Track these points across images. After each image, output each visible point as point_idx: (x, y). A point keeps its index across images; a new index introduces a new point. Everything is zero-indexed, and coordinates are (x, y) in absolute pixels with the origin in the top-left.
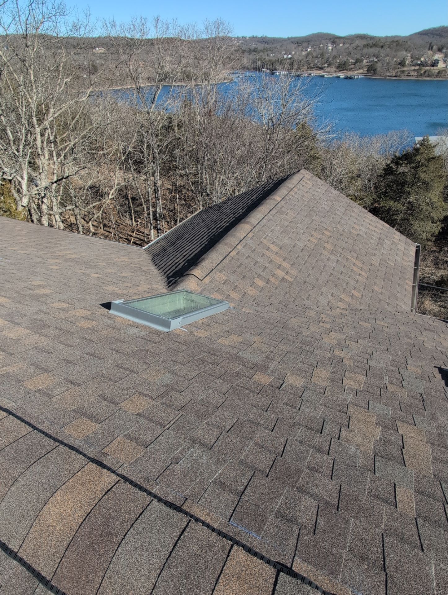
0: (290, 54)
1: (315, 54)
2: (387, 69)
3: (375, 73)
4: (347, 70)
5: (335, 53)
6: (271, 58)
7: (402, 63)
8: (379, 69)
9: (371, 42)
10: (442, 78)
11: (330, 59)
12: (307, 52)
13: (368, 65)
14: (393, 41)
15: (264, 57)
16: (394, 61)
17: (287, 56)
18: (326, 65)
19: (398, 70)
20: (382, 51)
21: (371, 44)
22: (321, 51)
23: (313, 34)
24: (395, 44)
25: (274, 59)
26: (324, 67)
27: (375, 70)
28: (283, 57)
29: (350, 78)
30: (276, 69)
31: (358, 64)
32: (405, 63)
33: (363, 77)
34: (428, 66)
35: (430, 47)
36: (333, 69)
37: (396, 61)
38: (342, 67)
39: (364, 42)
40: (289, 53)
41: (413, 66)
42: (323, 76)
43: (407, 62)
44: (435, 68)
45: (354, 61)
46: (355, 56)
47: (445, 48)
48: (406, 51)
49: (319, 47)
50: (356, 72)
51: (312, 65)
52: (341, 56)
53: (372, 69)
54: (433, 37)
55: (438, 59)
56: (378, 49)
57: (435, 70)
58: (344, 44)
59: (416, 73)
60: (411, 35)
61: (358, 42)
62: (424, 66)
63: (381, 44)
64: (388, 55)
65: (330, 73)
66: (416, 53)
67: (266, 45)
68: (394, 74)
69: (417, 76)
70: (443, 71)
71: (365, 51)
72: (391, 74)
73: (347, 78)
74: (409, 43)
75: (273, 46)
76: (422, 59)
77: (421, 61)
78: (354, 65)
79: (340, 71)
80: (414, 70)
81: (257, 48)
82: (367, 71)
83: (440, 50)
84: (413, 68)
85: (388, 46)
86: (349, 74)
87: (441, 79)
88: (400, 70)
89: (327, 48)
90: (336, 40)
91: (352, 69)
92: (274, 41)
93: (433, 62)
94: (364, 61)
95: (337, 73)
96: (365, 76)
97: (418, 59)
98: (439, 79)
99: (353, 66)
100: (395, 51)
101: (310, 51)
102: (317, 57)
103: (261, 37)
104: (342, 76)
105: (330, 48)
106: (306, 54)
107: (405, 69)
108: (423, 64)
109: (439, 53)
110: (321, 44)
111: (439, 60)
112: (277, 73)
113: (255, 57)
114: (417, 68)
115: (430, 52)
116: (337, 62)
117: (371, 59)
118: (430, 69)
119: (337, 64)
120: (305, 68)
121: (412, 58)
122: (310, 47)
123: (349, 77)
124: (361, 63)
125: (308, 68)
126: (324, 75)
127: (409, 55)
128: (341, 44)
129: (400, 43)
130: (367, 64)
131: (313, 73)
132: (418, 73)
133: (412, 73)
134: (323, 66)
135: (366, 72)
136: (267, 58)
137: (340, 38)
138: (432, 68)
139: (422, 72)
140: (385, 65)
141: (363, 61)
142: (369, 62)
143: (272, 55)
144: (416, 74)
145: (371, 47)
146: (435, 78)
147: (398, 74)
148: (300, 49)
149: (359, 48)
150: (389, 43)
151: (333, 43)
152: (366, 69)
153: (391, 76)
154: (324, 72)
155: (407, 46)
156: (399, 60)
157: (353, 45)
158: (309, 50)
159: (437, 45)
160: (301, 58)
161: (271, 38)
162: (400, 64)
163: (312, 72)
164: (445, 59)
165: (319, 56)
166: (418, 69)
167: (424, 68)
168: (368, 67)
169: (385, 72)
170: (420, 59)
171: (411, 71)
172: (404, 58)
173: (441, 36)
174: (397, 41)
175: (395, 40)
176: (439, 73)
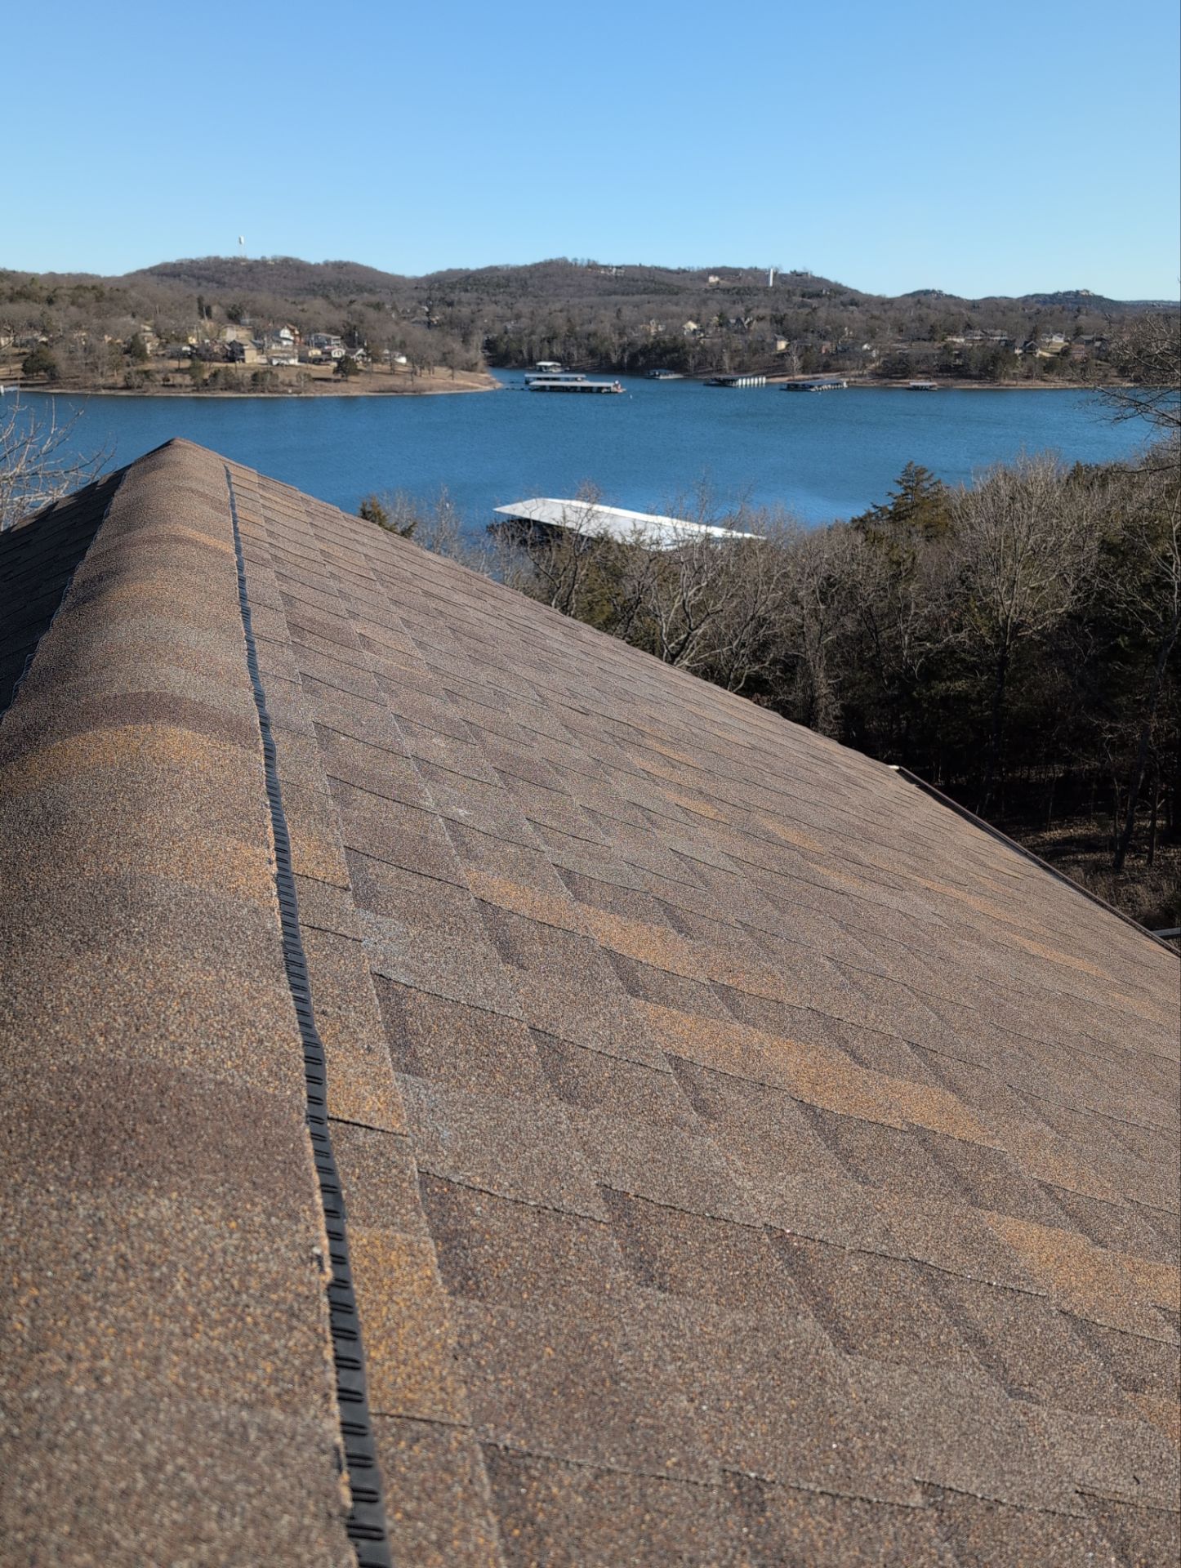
2: (93, 367)
3: (53, 377)
7: (134, 350)
8: (63, 366)
10: (270, 392)
13: (20, 354)
14: (78, 288)
16: (106, 343)
19: (127, 369)
20: (52, 312)
21: (9, 292)
24: (90, 296)
27: (50, 369)
32: (144, 350)
33: (16, 388)
34: (216, 360)
35: (200, 308)
37: (111, 343)
41: (172, 357)
43: (148, 346)
44: (239, 364)
47: (246, 315)
48: (134, 316)
53: (38, 366)
55: (238, 341)
56: (36, 305)
57: (241, 370)
59: (188, 377)
60: (132, 276)
62: (204, 360)
63: (44, 294)
64: (78, 326)
66: (167, 322)
68: (121, 382)
69: (196, 387)
70: (265, 373)
72: (111, 381)
74: (134, 294)
76: (193, 341)
77: (191, 346)
80: (178, 370)
82: (24, 370)
83: (234, 317)
84: (174, 364)
85: (68, 299)
87: (268, 395)
88: (134, 368)
93: (228, 348)
96: (22, 386)
97: (180, 339)
98: (262, 395)
100: (98, 315)
107: (150, 366)
108: (197, 355)
109: (235, 326)
111: (241, 345)
114: (186, 364)
115: (208, 324)
117: (25, 337)
118: (227, 369)
121: (159, 336)
127: (148, 328)
129: (107, 294)
130: (17, 351)
132: (193, 377)
133: (178, 379)
135: (20, 374)
138: (231, 365)
139: (206, 376)
140: (81, 354)
142: (22, 346)
144: (187, 380)
145: (12, 300)
146: (249, 391)
147: (136, 381)
150: (70, 292)
152: (20, 366)
153: (110, 388)
155: (131, 304)
156: (119, 340)
159: (220, 304)
162: (127, 352)
164: (258, 342)
166: (189, 369)
167: (207, 365)
168: (25, 357)
169: (89, 374)
170: (185, 341)
171: (171, 372)
172: (135, 337)
173: (221, 284)
174: (94, 288)
175: (89, 284)
176: (255, 376)
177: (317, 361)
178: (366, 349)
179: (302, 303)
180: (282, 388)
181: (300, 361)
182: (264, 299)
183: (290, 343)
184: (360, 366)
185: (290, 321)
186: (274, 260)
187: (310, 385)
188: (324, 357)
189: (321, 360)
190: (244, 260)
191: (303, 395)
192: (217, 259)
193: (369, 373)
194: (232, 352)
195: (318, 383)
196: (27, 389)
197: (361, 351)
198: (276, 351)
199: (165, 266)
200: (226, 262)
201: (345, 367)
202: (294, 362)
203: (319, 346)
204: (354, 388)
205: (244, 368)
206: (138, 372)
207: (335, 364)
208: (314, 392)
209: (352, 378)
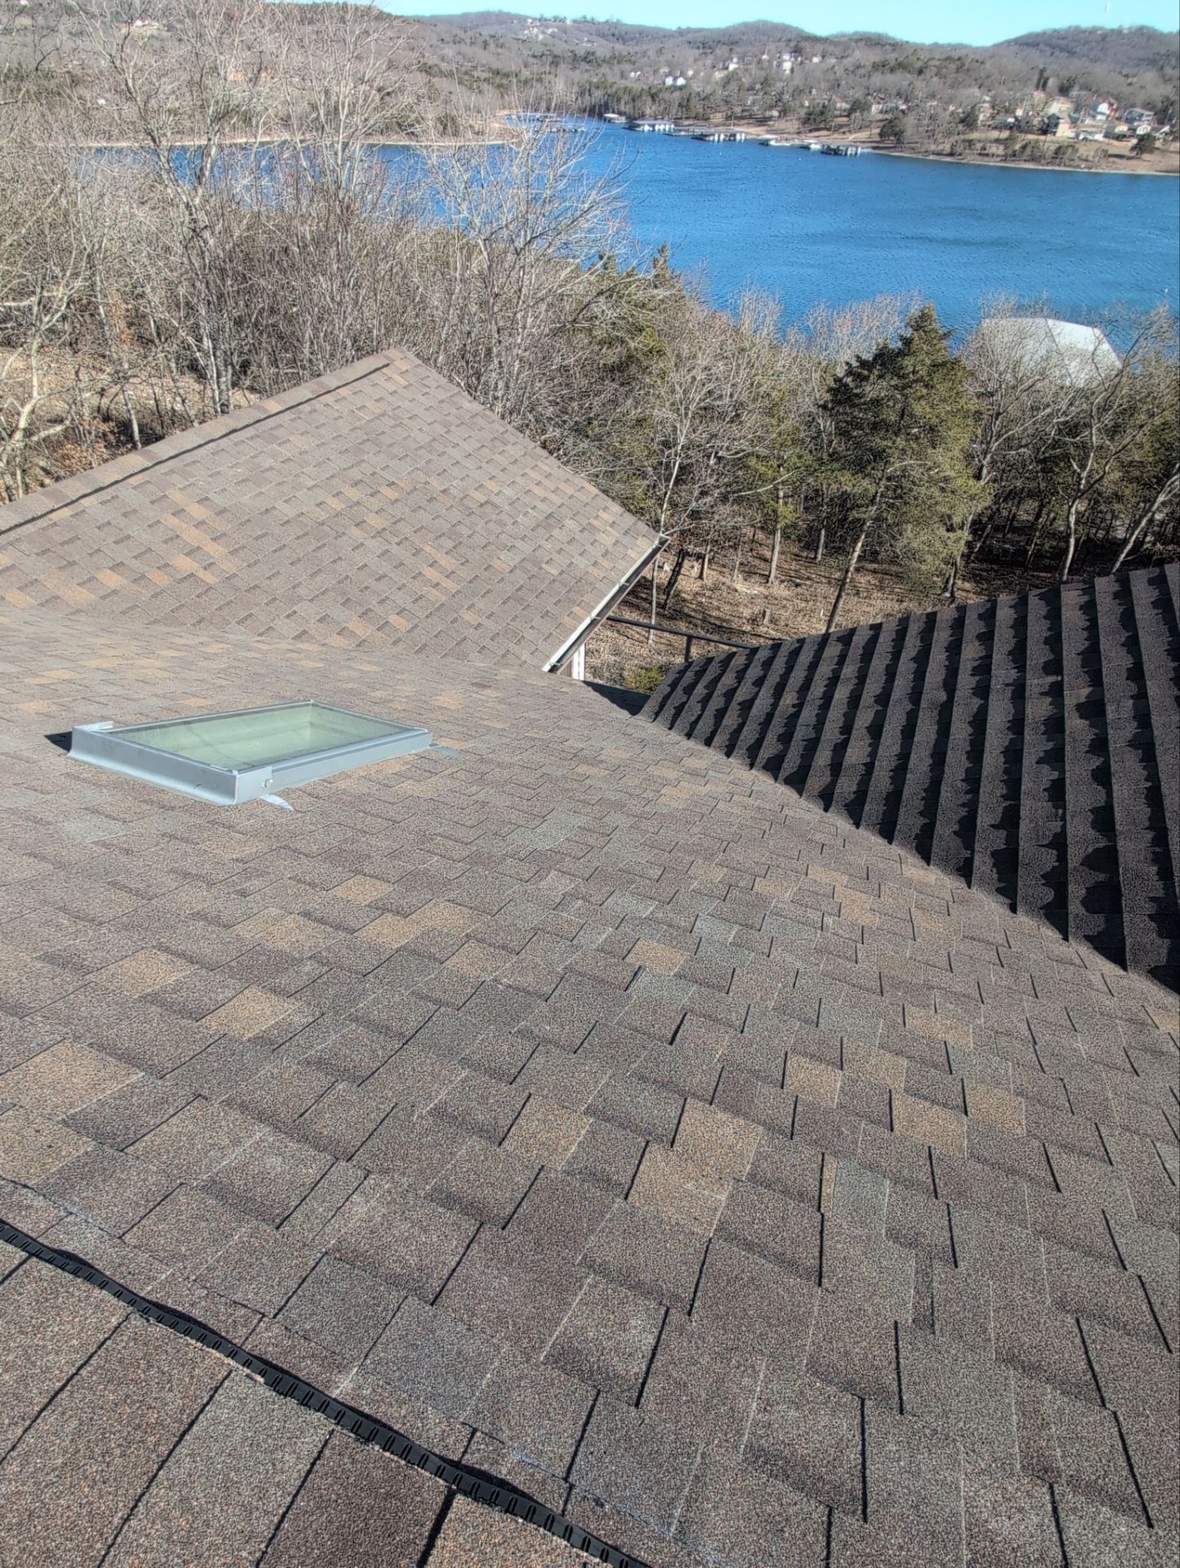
0: (682, 74)
1: (746, 81)
2: (931, 134)
3: (899, 141)
4: (829, 130)
5: (798, 81)
6: (630, 85)
7: (968, 121)
8: (909, 133)
9: (892, 57)
10: (1065, 165)
11: (786, 97)
12: (726, 72)
13: (882, 121)
14: (948, 59)
15: (610, 79)
16: (948, 113)
17: (675, 79)
18: (775, 113)
19: (956, 138)
20: (919, 83)
21: (893, 63)
22: (763, 74)
23: (746, 25)
24: (953, 67)
25: (637, 87)
26: (770, 118)
27: (899, 135)
28: (664, 83)
29: (836, 152)
30: (642, 116)
31: (858, 114)
32: (975, 120)
33: (870, 150)
34: (1032, 133)
35: (1039, 80)
36: (791, 125)
37: (953, 112)
38: (816, 120)
39: (874, 56)
40: (678, 73)
41: (996, 128)
42: (765, 143)
43: (981, 117)
44: (1049, 137)
45: (845, 106)
46: (851, 92)
47: (1076, 88)
48: (980, 87)
49: (760, 62)
50: (851, 137)
51: (738, 110)
52: (814, 91)
53: (891, 131)
54: (1052, 54)
55: (1058, 114)
56: (908, 76)
57: (1048, 143)
58: (823, 57)
59: (1002, 147)
60: (997, 46)
61: (859, 55)
62: (1021, 132)
63: (919, 64)
64: (933, 96)
65: (785, 136)
66: (1004, 92)
67: (620, 47)
68: (947, 148)
69: (1005, 158)
70: (1067, 147)
71: (877, 80)
72: (941, 147)
73: (831, 152)
74: (988, 65)
75: (637, 49)
76: (1019, 113)
77: (1016, 118)
78: (848, 116)
79: (811, 131)
80: (997, 141)
81: (593, 53)
82: (881, 135)
83: (1064, 91)
84: (995, 134)
85: (935, 70)
86: (835, 140)
87: (1062, 168)
88: (962, 137)
89: (780, 65)
90: (802, 44)
91: (841, 126)
92: (641, 34)
93: (1046, 121)
94: (875, 108)
95: (803, 136)
96: (874, 148)
97: (1009, 111)
98: (1057, 168)
99: (845, 119)
100: (952, 87)
101: (735, 72)
102: (751, 88)
103: (607, 22)
104: (815, 147)
105: (787, 66)
106: (722, 79)
107: (975, 135)
108: (1019, 127)
109: (1062, 99)
110: (763, 53)
111: (1058, 118)
112: (647, 128)
113: (586, 76)
114: (1005, 134)
115: (1039, 96)
116: (802, 106)
117: (891, 105)
118: (1037, 141)
119: (803, 113)
120: (718, 118)
121: (993, 108)
122: (735, 60)
123: (834, 150)
124: (866, 113)
125: (728, 118)
126: (768, 140)
127: (987, 99)
128: (815, 55)
129: (967, 65)
130: (881, 117)
131: (741, 133)
132: (1006, 148)
133: (993, 149)
134: (767, 114)
135: (878, 139)
136: (622, 83)
137: (815, 40)
138: (1042, 138)
139: (1017, 147)
140: (926, 122)
141: (870, 107)
142: (886, 112)
143: (632, 74)
144: (1001, 150)
145: (892, 70)
146: (1047, 164)
147: (959, 149)
148: (709, 62)
149: (862, 71)
150: (937, 63)
151: (797, 51)
152: (878, 131)
153: (939, 154)
154: (768, 132)
155: (983, 75)
156: (960, 110)
157: (848, 62)
158: (732, 67)
159: (1058, 77)
160: (708, 90)
161: (632, 26)
162: (962, 121)
163: (737, 129)
164: (1075, 115)
165: (758, 86)
166: (1006, 139)
167: (1022, 136)
168: (881, 124)
169: (926, 141)
170: (1013, 112)
171: (991, 142)
172: (973, 108)
173: (1071, 53)
174: (959, 59)
175: (956, 55)
176: (1058, 151)
177: (1120, 137)
178: (1173, 126)
179: (1134, 76)
180: (1077, 162)
181: (1106, 136)
182: (1100, 72)
183: (1104, 118)
184: (1158, 144)
185: (1112, 95)
186: (1130, 28)
187: (1104, 163)
188: (1129, 133)
189: (1124, 136)
190: (1101, 29)
191: (1093, 170)
192: (1077, 28)
193: (1163, 151)
194: (1048, 125)
195: (1112, 159)
196: (877, 151)
197: (1166, 129)
198: (1088, 126)
199: (1030, 36)
200: (1084, 31)
201: (1144, 145)
202: (1099, 137)
203: (1129, 121)
204: (1144, 167)
205: (1052, 142)
206: (964, 141)
207: (1134, 141)
208: (1105, 169)
209: (1146, 156)
